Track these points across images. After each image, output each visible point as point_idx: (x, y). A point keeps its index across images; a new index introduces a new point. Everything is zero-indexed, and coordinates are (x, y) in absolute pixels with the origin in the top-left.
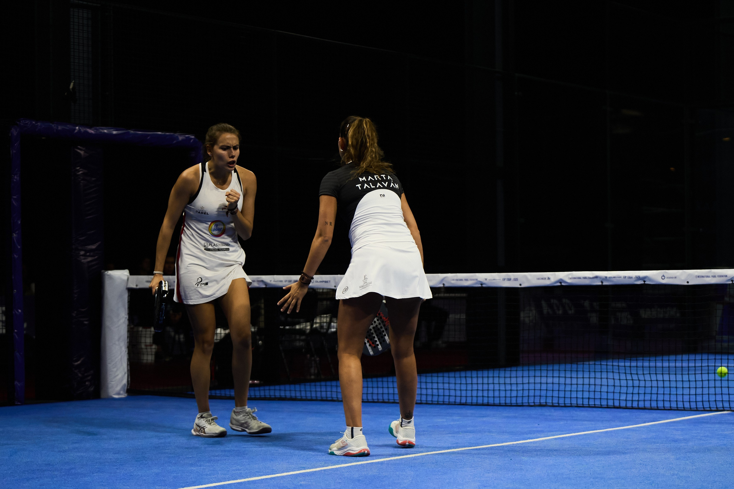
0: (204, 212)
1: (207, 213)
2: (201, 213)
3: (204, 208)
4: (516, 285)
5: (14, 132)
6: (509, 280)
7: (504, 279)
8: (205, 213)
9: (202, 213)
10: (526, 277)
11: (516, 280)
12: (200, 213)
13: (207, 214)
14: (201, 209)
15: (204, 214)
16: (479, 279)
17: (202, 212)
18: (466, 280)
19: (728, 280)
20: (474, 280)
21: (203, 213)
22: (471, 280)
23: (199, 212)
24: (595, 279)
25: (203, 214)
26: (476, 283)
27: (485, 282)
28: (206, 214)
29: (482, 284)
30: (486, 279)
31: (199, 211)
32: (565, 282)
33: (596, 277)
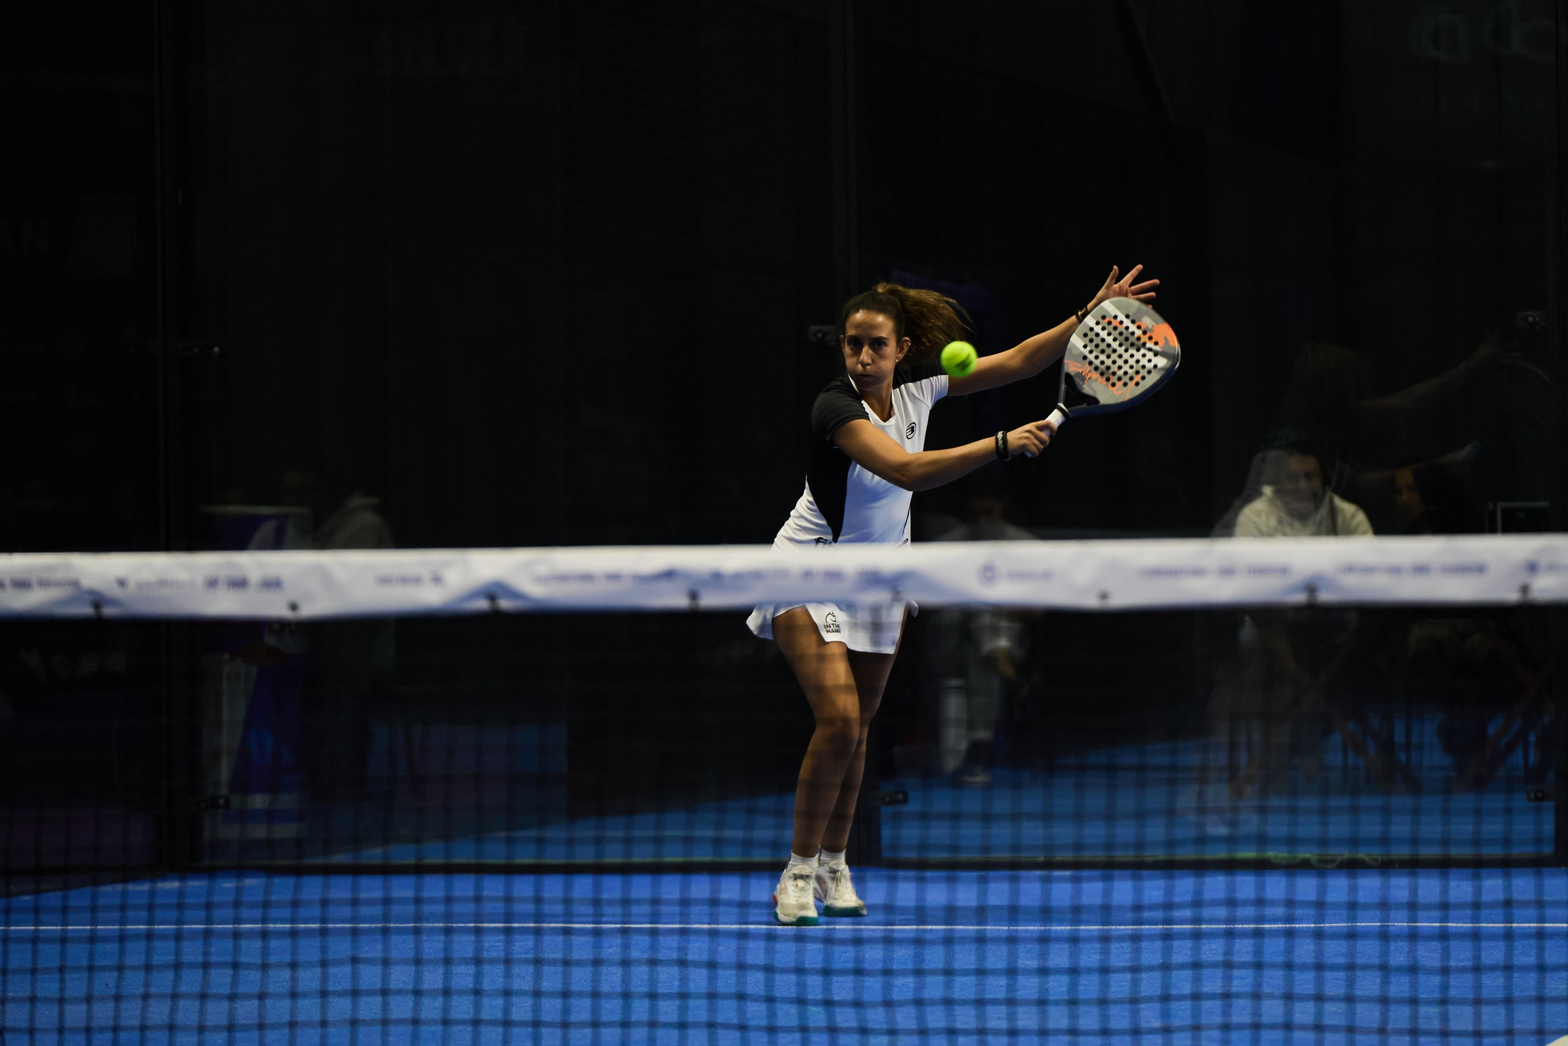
4: (273, 607)
6: (239, 584)
7: (212, 583)
10: (322, 573)
11: (272, 584)
16: (87, 582)
18: (22, 584)
19: (1295, 589)
20: (59, 584)
22: (44, 584)
24: (664, 585)
26: (69, 601)
27: (116, 592)
29: (97, 605)
30: (122, 583)
32: (514, 594)
33: (669, 575)
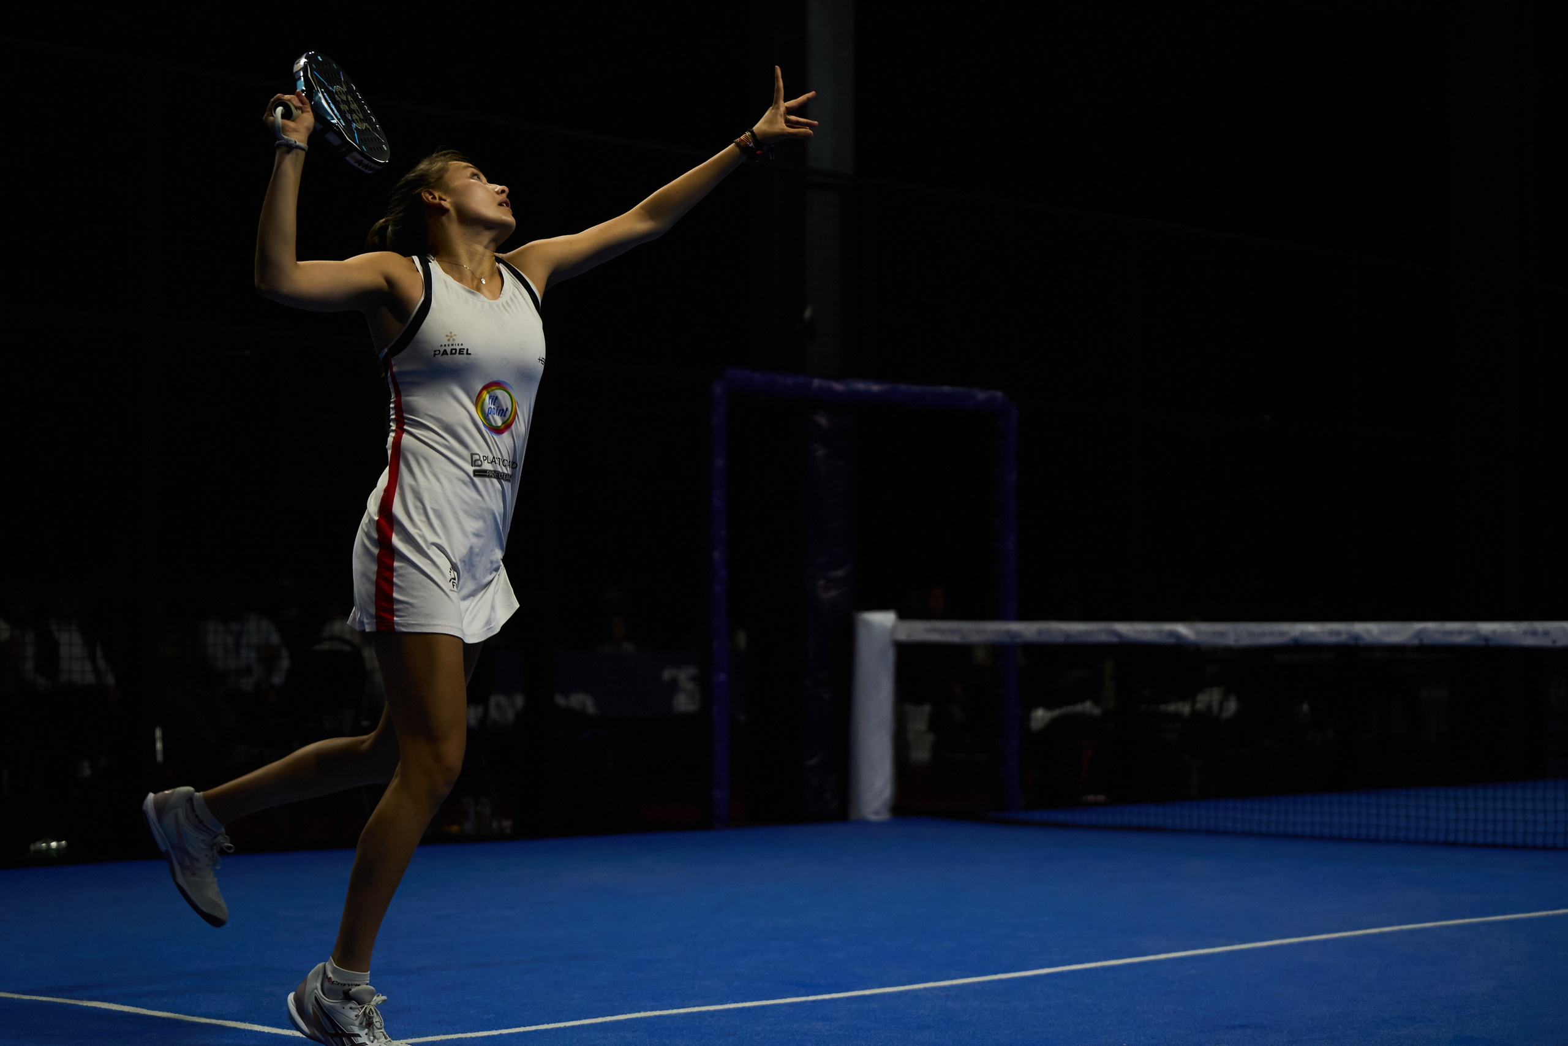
0: (458, 348)
1: (467, 350)
2: (451, 353)
3: (455, 335)
5: (718, 389)
8: (461, 352)
9: (454, 351)
12: (447, 354)
13: (467, 353)
14: (449, 340)
15: (459, 353)
17: (452, 350)
21: (456, 350)
23: (445, 351)
25: (454, 356)
28: (465, 352)
31: (442, 350)
